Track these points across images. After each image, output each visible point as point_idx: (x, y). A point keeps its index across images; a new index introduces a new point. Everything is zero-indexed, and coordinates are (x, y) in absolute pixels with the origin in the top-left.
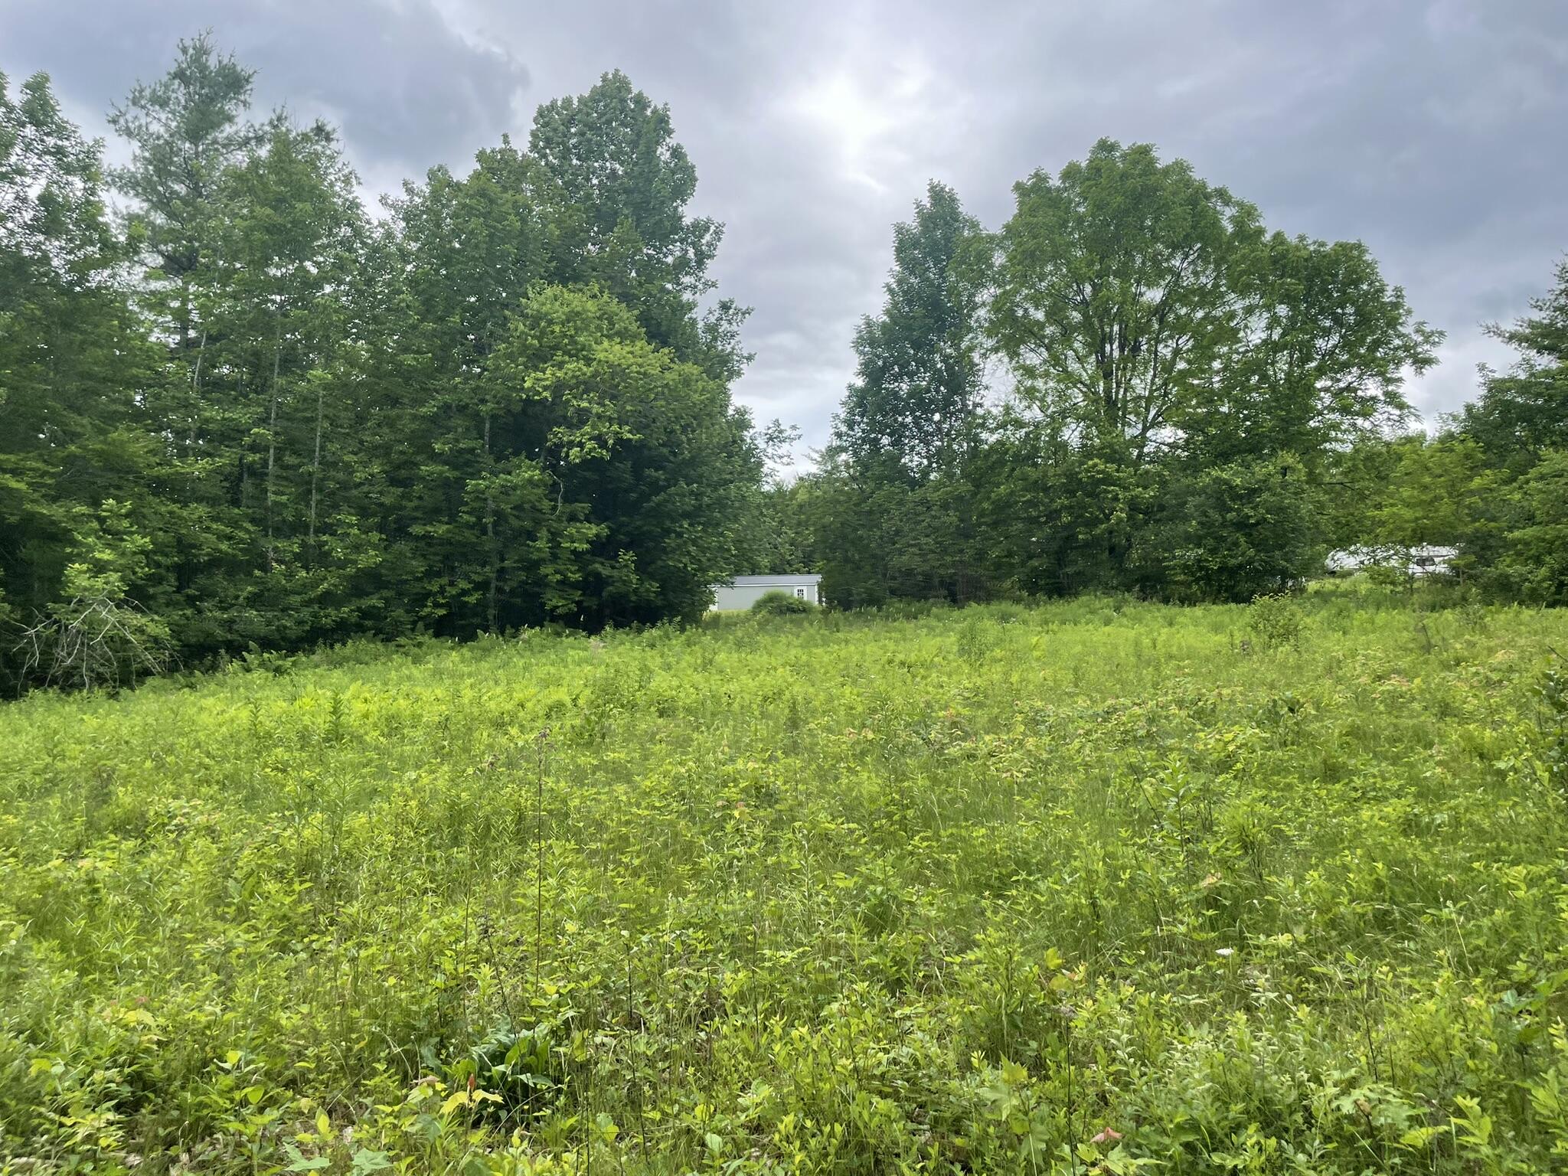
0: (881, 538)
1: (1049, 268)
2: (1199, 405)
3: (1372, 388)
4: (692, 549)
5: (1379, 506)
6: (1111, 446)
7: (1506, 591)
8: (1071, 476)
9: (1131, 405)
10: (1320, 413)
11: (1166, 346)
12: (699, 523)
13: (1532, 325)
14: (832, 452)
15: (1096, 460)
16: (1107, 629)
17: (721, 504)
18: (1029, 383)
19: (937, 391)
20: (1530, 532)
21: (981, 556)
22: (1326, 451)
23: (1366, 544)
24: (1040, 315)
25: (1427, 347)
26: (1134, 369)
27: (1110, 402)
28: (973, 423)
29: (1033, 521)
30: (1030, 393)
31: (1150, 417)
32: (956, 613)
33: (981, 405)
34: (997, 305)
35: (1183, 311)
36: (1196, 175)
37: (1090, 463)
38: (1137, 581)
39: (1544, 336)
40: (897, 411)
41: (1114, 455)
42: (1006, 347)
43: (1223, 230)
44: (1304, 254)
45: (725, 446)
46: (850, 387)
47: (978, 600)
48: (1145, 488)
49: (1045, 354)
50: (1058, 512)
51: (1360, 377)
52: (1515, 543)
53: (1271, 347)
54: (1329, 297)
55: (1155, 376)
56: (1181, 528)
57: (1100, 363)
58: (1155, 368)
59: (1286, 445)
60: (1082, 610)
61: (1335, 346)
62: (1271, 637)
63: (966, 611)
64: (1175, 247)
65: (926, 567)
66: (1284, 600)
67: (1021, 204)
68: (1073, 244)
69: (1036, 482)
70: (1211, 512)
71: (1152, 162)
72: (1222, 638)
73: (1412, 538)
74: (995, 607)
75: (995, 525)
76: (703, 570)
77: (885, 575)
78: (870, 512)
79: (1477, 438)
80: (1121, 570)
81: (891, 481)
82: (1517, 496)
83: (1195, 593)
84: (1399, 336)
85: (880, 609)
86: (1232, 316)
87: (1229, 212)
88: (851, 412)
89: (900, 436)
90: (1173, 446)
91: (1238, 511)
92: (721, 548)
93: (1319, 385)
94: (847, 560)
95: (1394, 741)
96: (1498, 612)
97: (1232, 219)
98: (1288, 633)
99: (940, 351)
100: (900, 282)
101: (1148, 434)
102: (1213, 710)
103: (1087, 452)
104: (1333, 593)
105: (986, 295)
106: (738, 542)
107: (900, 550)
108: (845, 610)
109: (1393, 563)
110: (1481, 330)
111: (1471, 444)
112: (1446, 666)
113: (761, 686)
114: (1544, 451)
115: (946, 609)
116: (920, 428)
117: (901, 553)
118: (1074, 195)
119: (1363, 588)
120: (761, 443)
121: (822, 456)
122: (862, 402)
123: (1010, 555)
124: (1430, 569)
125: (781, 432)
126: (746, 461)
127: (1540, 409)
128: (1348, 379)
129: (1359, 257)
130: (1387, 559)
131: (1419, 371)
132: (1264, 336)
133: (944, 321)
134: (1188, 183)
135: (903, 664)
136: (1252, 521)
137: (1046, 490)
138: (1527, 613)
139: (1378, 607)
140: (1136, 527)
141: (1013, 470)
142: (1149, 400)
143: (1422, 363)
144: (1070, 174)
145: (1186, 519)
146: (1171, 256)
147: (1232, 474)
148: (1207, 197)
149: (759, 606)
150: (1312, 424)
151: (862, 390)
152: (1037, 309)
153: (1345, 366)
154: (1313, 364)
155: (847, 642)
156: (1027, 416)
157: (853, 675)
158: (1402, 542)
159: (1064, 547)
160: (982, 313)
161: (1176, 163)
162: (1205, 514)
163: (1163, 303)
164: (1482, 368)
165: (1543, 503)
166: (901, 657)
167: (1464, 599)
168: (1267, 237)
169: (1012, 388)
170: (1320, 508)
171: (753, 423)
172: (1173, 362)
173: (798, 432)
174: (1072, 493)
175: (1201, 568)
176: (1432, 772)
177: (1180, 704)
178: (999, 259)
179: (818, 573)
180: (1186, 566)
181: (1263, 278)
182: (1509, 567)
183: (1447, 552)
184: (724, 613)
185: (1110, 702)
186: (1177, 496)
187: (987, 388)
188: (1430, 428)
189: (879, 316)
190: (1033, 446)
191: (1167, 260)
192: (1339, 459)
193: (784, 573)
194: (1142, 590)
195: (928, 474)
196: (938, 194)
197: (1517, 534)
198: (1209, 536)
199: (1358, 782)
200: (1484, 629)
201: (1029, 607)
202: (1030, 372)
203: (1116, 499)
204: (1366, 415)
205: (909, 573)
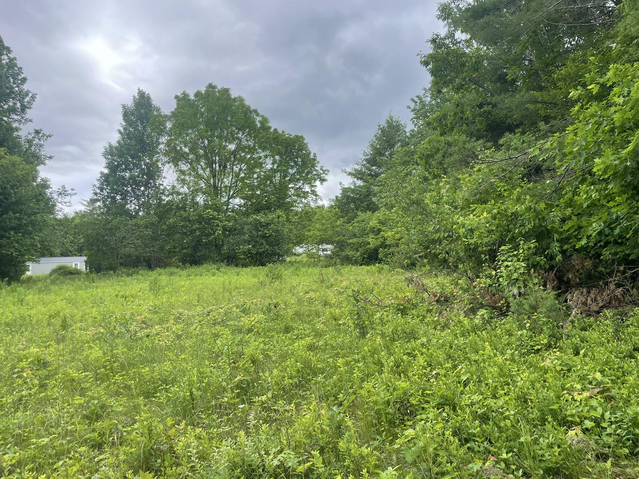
0: (116, 240)
1: (190, 131)
2: (249, 191)
3: (307, 188)
4: (16, 245)
5: (309, 231)
6: (216, 205)
7: (348, 260)
8: (200, 216)
9: (223, 189)
10: (290, 197)
11: (237, 167)
12: (20, 232)
13: (356, 170)
14: (93, 201)
15: (210, 210)
16: (213, 278)
17: (33, 223)
18: (183, 177)
19: (143, 177)
20: (354, 240)
21: (162, 248)
22: (292, 210)
23: (305, 244)
24: (187, 150)
25: (324, 175)
26: (224, 175)
27: (215, 187)
28: (159, 192)
29: (185, 234)
30: (183, 181)
31: (231, 194)
32: (150, 273)
33: (162, 185)
34: (168, 144)
35: (243, 154)
36: (247, 103)
37: (207, 211)
38: (226, 258)
39: (359, 174)
40: (124, 185)
41: (217, 209)
42: (173, 161)
43: (257, 125)
44: (284, 137)
45: (36, 196)
46: (101, 173)
47: (160, 267)
48: (229, 222)
49: (189, 166)
50: (195, 230)
51: (303, 184)
52: (351, 244)
53: (273, 171)
54: (293, 155)
55: (232, 178)
56: (242, 237)
57: (211, 171)
58: (232, 175)
59: (279, 207)
60: (204, 270)
61: (295, 172)
62: (273, 279)
63: (155, 272)
64: (239, 129)
65: (137, 253)
66: (278, 265)
67: (178, 104)
68: (200, 123)
69: (186, 218)
70: (253, 231)
71: (229, 95)
72: (256, 280)
73: (319, 242)
74: (168, 270)
75: (168, 235)
76: (23, 255)
77: (117, 257)
78: (111, 229)
79: (339, 208)
80: (220, 254)
81: (121, 215)
82: (351, 228)
83: (247, 263)
84: (316, 170)
85: (115, 272)
86: (260, 158)
87: (259, 119)
88: (102, 184)
89: (125, 196)
90: (240, 206)
91: (263, 231)
92: (32, 245)
93: (290, 186)
94: (99, 250)
95: (308, 316)
96: (345, 268)
97: (260, 122)
98: (278, 277)
99: (144, 160)
100: (125, 129)
101: (230, 201)
102: (249, 308)
103: (206, 206)
104: (295, 262)
105: (164, 139)
106: (42, 242)
107: (124, 245)
108: (98, 272)
109: (314, 251)
110: (341, 171)
111: (337, 210)
112: (328, 288)
113: (48, 311)
114: (359, 213)
115: (146, 271)
116: (135, 193)
117: (125, 246)
118: (200, 104)
119: (305, 260)
120: (55, 196)
121: (88, 203)
122: (106, 179)
123: (175, 247)
124: (325, 253)
125: (65, 191)
126: (47, 204)
127: (358, 199)
128: (300, 184)
129: (302, 141)
130: (312, 249)
131: (322, 183)
132: (271, 166)
133: (146, 148)
134: (243, 106)
135: (123, 296)
136: (268, 235)
137: (190, 221)
138: (354, 268)
139: (309, 266)
140: (226, 237)
141: (176, 212)
142: (230, 187)
143: (323, 180)
144: (198, 94)
145: (244, 234)
146: (238, 133)
147: (260, 217)
148: (251, 112)
149: (54, 272)
150: (288, 200)
151: (107, 174)
152: (185, 147)
153: (298, 180)
154: (288, 178)
155: (97, 287)
156: (182, 190)
157: (98, 302)
158: (316, 243)
159: (197, 245)
160: (162, 146)
161: (239, 97)
162: (251, 232)
163: (235, 150)
164: (341, 183)
165: (358, 230)
166: (121, 293)
167: (335, 263)
168: (272, 130)
169: (175, 179)
170: (291, 231)
171: (51, 186)
172: (239, 174)
173: (75, 192)
174: (201, 223)
175: (250, 253)
176: (319, 326)
177: (237, 307)
178: (169, 125)
179: (85, 256)
180: (244, 252)
181: (270, 145)
182: (349, 252)
183: (330, 246)
184: (34, 276)
185: (210, 308)
186: (240, 225)
187: (165, 178)
188: (326, 203)
189: (114, 143)
190: (184, 203)
191: (237, 134)
192: (296, 214)
193: (68, 256)
194: (228, 261)
195: (138, 213)
196: (142, 94)
197: (351, 241)
198: (252, 240)
199: (296, 332)
200: (341, 274)
201: (182, 269)
202: (183, 172)
203: (218, 225)
204: (305, 198)
205: (129, 256)
